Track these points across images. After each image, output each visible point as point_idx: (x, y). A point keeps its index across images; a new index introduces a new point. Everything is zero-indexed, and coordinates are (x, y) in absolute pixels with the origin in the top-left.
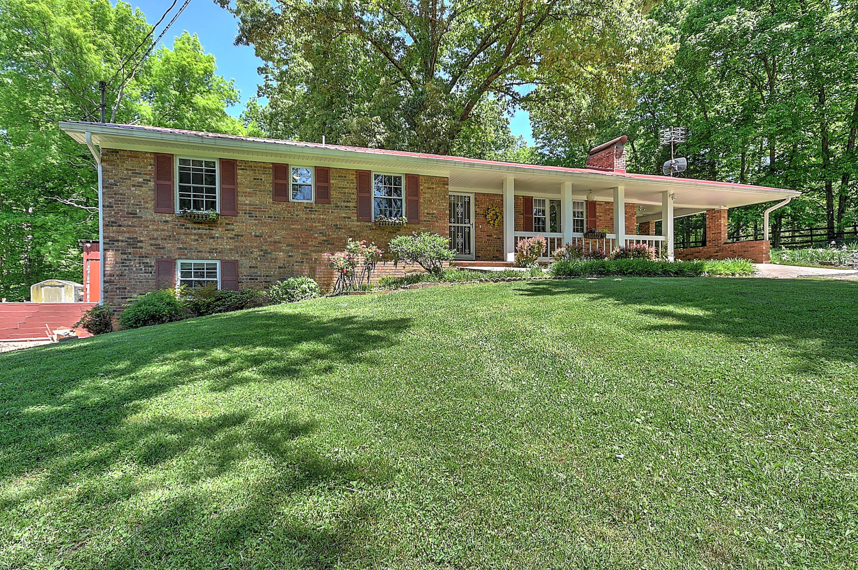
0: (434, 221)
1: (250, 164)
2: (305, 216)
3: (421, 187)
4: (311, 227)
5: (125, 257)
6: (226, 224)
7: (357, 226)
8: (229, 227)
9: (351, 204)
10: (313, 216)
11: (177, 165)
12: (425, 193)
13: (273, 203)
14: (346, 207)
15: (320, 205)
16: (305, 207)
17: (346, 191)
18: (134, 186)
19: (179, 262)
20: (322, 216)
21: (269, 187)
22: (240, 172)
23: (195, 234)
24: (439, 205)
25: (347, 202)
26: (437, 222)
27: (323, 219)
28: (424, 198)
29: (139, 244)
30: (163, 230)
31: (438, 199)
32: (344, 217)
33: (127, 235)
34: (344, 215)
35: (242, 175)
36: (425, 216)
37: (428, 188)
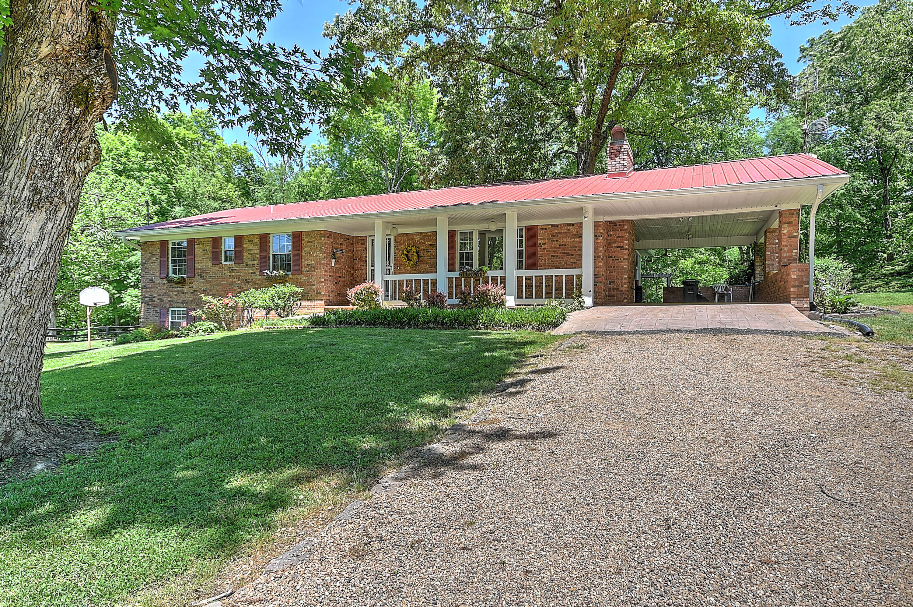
0: (312, 271)
1: (201, 240)
2: (229, 274)
3: (303, 242)
4: (232, 282)
5: (148, 307)
6: (190, 283)
7: (259, 279)
8: (191, 285)
9: (255, 262)
10: (233, 274)
11: (170, 246)
12: (305, 247)
13: (212, 267)
14: (253, 265)
15: (237, 265)
16: (229, 268)
17: (253, 252)
18: (152, 263)
19: (171, 309)
20: (238, 274)
21: (210, 255)
22: (196, 246)
23: (176, 291)
24: (317, 256)
25: (254, 260)
26: (315, 271)
27: (239, 275)
28: (305, 251)
29: (154, 299)
30: (163, 289)
31: (316, 250)
32: (252, 273)
33: (149, 293)
34: (251, 271)
35: (198, 248)
36: (306, 267)
37: (308, 242)
